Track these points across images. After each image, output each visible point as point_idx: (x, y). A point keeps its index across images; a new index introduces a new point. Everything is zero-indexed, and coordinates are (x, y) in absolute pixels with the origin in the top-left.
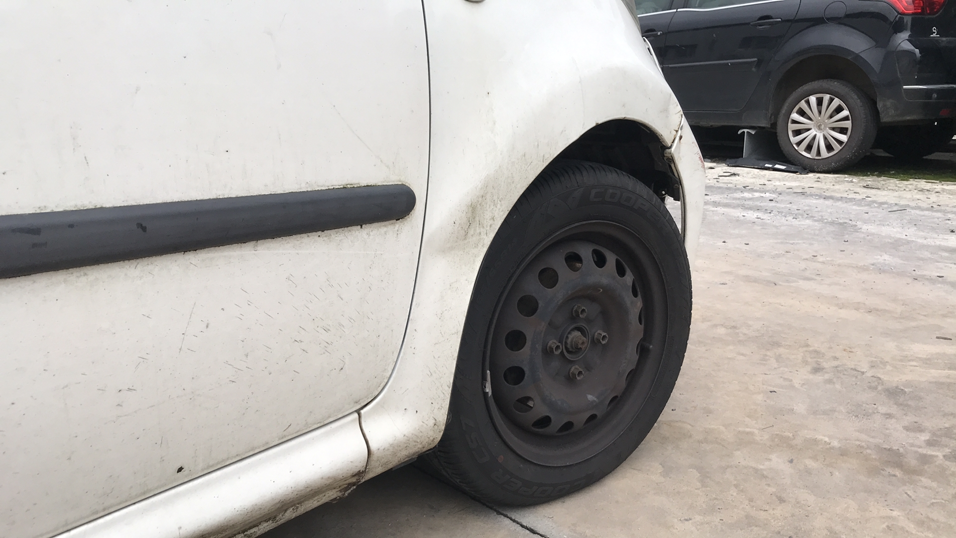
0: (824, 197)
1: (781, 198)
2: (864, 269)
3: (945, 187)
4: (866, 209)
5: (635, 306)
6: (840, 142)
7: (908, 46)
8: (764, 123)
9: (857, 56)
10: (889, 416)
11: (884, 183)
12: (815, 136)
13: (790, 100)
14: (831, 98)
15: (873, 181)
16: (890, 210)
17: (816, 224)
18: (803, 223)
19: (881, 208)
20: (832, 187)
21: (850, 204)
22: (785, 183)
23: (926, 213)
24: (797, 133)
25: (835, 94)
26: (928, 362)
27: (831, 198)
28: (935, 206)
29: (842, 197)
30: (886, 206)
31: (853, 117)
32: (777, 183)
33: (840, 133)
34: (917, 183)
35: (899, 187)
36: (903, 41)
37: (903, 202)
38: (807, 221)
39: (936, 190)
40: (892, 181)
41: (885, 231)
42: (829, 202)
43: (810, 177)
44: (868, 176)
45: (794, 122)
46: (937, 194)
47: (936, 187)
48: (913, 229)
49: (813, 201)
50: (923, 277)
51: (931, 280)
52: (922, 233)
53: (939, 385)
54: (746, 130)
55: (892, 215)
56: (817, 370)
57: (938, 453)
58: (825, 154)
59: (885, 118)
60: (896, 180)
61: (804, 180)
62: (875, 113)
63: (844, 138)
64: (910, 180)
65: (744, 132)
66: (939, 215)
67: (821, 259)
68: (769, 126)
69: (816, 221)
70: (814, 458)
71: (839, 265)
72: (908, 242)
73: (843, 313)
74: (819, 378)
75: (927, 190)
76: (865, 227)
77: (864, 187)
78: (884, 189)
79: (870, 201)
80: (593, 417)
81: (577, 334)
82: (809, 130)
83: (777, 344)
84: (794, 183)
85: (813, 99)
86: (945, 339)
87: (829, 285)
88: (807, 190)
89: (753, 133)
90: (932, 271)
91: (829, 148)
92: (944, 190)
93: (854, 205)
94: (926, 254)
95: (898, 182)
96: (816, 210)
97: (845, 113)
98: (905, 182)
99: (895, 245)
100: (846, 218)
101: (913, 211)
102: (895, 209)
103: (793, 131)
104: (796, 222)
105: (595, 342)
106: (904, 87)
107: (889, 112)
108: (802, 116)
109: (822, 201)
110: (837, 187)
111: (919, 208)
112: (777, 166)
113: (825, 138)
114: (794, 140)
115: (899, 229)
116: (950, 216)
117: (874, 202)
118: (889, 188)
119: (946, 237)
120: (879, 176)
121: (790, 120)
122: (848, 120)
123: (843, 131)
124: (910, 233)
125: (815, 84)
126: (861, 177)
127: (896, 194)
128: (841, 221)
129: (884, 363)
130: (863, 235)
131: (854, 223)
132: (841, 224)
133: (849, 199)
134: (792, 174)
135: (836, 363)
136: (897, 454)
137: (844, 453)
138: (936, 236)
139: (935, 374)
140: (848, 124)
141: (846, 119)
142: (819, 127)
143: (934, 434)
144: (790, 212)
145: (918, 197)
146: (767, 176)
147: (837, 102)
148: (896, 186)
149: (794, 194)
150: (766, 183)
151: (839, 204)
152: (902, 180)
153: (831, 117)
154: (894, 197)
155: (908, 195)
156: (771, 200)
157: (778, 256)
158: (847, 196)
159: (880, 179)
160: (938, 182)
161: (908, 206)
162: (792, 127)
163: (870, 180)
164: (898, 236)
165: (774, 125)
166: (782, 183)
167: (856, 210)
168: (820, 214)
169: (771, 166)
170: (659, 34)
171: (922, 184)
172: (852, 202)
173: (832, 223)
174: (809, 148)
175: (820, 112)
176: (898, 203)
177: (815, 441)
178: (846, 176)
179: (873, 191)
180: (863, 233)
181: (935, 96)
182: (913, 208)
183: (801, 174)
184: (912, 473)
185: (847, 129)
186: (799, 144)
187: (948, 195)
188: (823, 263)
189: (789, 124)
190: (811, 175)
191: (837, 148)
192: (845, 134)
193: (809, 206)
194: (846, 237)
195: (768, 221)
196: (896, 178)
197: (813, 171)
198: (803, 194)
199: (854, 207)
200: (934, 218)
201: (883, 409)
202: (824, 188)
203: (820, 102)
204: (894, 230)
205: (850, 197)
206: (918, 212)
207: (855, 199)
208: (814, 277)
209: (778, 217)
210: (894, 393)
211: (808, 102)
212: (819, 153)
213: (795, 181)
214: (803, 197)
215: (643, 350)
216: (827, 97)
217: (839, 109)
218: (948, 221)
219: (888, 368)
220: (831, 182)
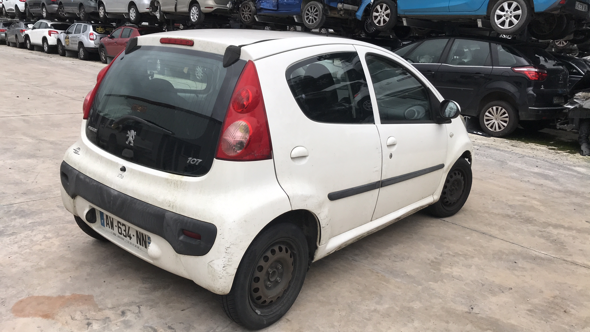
0: (496, 149)
1: (481, 149)
2: (507, 177)
3: (541, 148)
4: (511, 155)
5: (463, 182)
6: (504, 126)
7: (532, 92)
8: (474, 115)
9: (513, 94)
10: (508, 210)
11: (519, 144)
12: (494, 122)
13: (486, 107)
14: (501, 108)
15: (515, 143)
16: (519, 157)
17: (494, 160)
18: (489, 160)
19: (516, 155)
20: (500, 145)
21: (506, 153)
22: (482, 141)
23: (531, 159)
24: (487, 120)
25: (503, 107)
26: (519, 201)
27: (499, 150)
28: (535, 156)
29: (503, 150)
30: (518, 155)
31: (509, 117)
32: (479, 141)
33: (504, 122)
34: (531, 145)
35: (524, 146)
36: (530, 90)
37: (524, 154)
38: (491, 159)
39: (537, 149)
40: (522, 143)
41: (516, 165)
42: (498, 152)
43: (491, 139)
44: (514, 140)
45: (487, 116)
46: (537, 151)
47: (537, 147)
48: (525, 165)
49: (493, 151)
50: (524, 181)
51: (526, 182)
52: (527, 167)
53: (520, 205)
54: (467, 117)
55: (519, 159)
56: (494, 201)
57: (517, 216)
58: (498, 130)
59: (521, 119)
60: (524, 143)
61: (489, 140)
62: (518, 116)
63: (505, 125)
64: (529, 143)
65: (466, 117)
66: (535, 160)
67: (495, 173)
68: (476, 116)
69: (493, 159)
70: (493, 215)
71: (500, 176)
72: (522, 169)
73: (501, 189)
74: (494, 202)
75: (534, 149)
76: (509, 163)
77: (512, 146)
78: (518, 147)
79: (513, 152)
80: (454, 202)
81: (453, 187)
82: (492, 120)
83: (484, 195)
84: (485, 141)
85: (494, 108)
86: (525, 196)
87: (497, 181)
88: (490, 145)
89: (470, 118)
90: (526, 179)
91: (500, 128)
92: (540, 149)
93: (507, 154)
94: (526, 174)
95: (524, 144)
96: (494, 155)
97: (507, 115)
98: (527, 144)
99: (518, 170)
100: (504, 159)
101: (527, 158)
102: (520, 157)
103: (486, 119)
104: (487, 159)
105: (456, 189)
106: (529, 108)
107: (523, 116)
108: (490, 114)
109: (495, 151)
110: (501, 145)
111: (529, 157)
112: (478, 133)
113: (498, 124)
114: (486, 123)
115: (520, 165)
116: (538, 160)
117: (514, 153)
118: (521, 147)
119: (535, 168)
120: (518, 141)
121: (485, 115)
122: (508, 118)
123: (505, 122)
124: (524, 167)
125: (496, 102)
126: (511, 141)
127: (522, 150)
128: (502, 160)
129: (509, 200)
130: (508, 166)
131: (506, 161)
132: (502, 161)
133: (505, 151)
134: (484, 137)
135: (498, 200)
136: (509, 215)
137: (498, 214)
138: (531, 168)
139: (520, 203)
140: (507, 119)
141: (507, 117)
142: (496, 119)
143: (517, 213)
144: (484, 155)
145: (530, 151)
146: (475, 137)
147: (504, 110)
148: (523, 146)
149: (486, 147)
150: (475, 141)
151: (502, 153)
152: (526, 143)
153: (501, 116)
154: (522, 151)
155: (526, 150)
156: (477, 149)
157: (481, 172)
158: (504, 149)
159: (518, 142)
160: (539, 145)
161: (525, 155)
162: (485, 118)
163: (514, 142)
164: (520, 167)
165: (478, 116)
166: (481, 141)
167: (508, 156)
168: (495, 157)
169: (476, 132)
170: (433, 73)
171: (533, 145)
172: (506, 152)
173: (499, 161)
174: (492, 127)
175: (497, 113)
176: (522, 154)
177: (493, 212)
178: (505, 139)
179: (515, 148)
180: (509, 165)
181: (540, 112)
182: (527, 156)
183: (488, 137)
184: (511, 218)
185: (507, 121)
186: (488, 125)
187: (541, 152)
188: (495, 174)
189: (485, 117)
190: (492, 138)
191: (503, 128)
192: (506, 123)
193: (491, 153)
194: (503, 167)
195: (478, 159)
196: (524, 142)
197: (493, 136)
198: (489, 147)
199: (507, 155)
200: (533, 161)
201: (507, 208)
202: (497, 145)
203: (497, 109)
204: (518, 165)
205: (506, 150)
206: (528, 158)
207: (507, 151)
208: (493, 179)
209: (481, 157)
210: (510, 206)
211: (492, 109)
212: (495, 129)
213: (486, 141)
214: (489, 148)
215: (463, 191)
216: (500, 108)
217: (504, 113)
218: (537, 163)
219: (510, 201)
220: (499, 142)
